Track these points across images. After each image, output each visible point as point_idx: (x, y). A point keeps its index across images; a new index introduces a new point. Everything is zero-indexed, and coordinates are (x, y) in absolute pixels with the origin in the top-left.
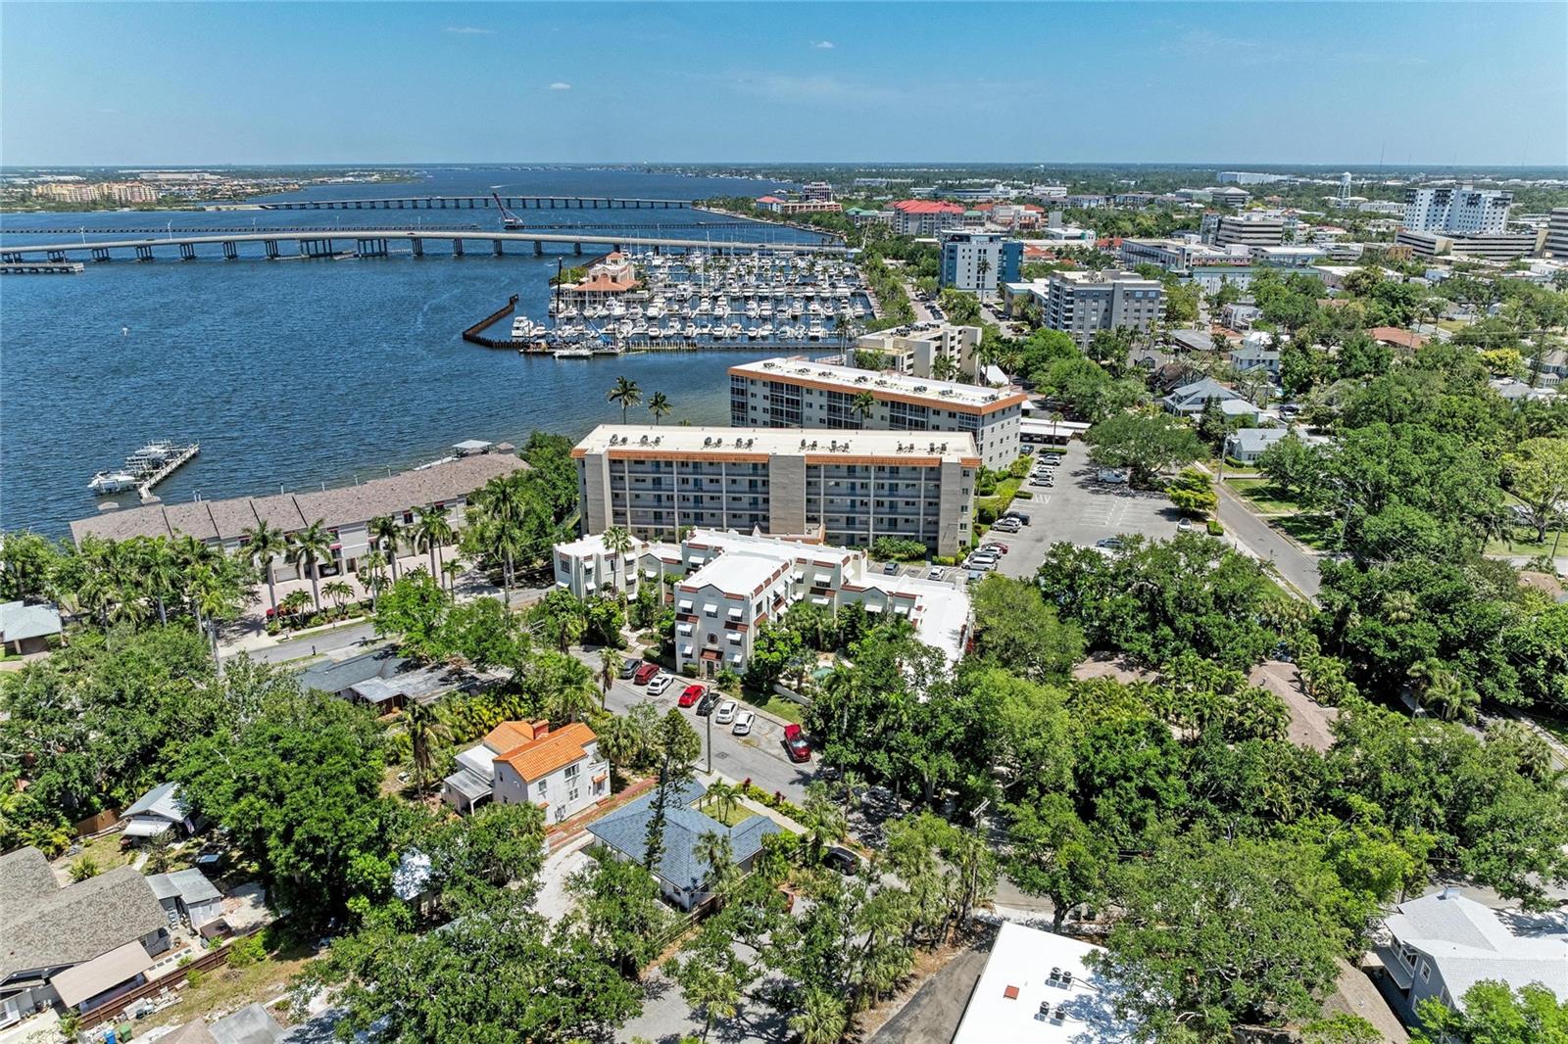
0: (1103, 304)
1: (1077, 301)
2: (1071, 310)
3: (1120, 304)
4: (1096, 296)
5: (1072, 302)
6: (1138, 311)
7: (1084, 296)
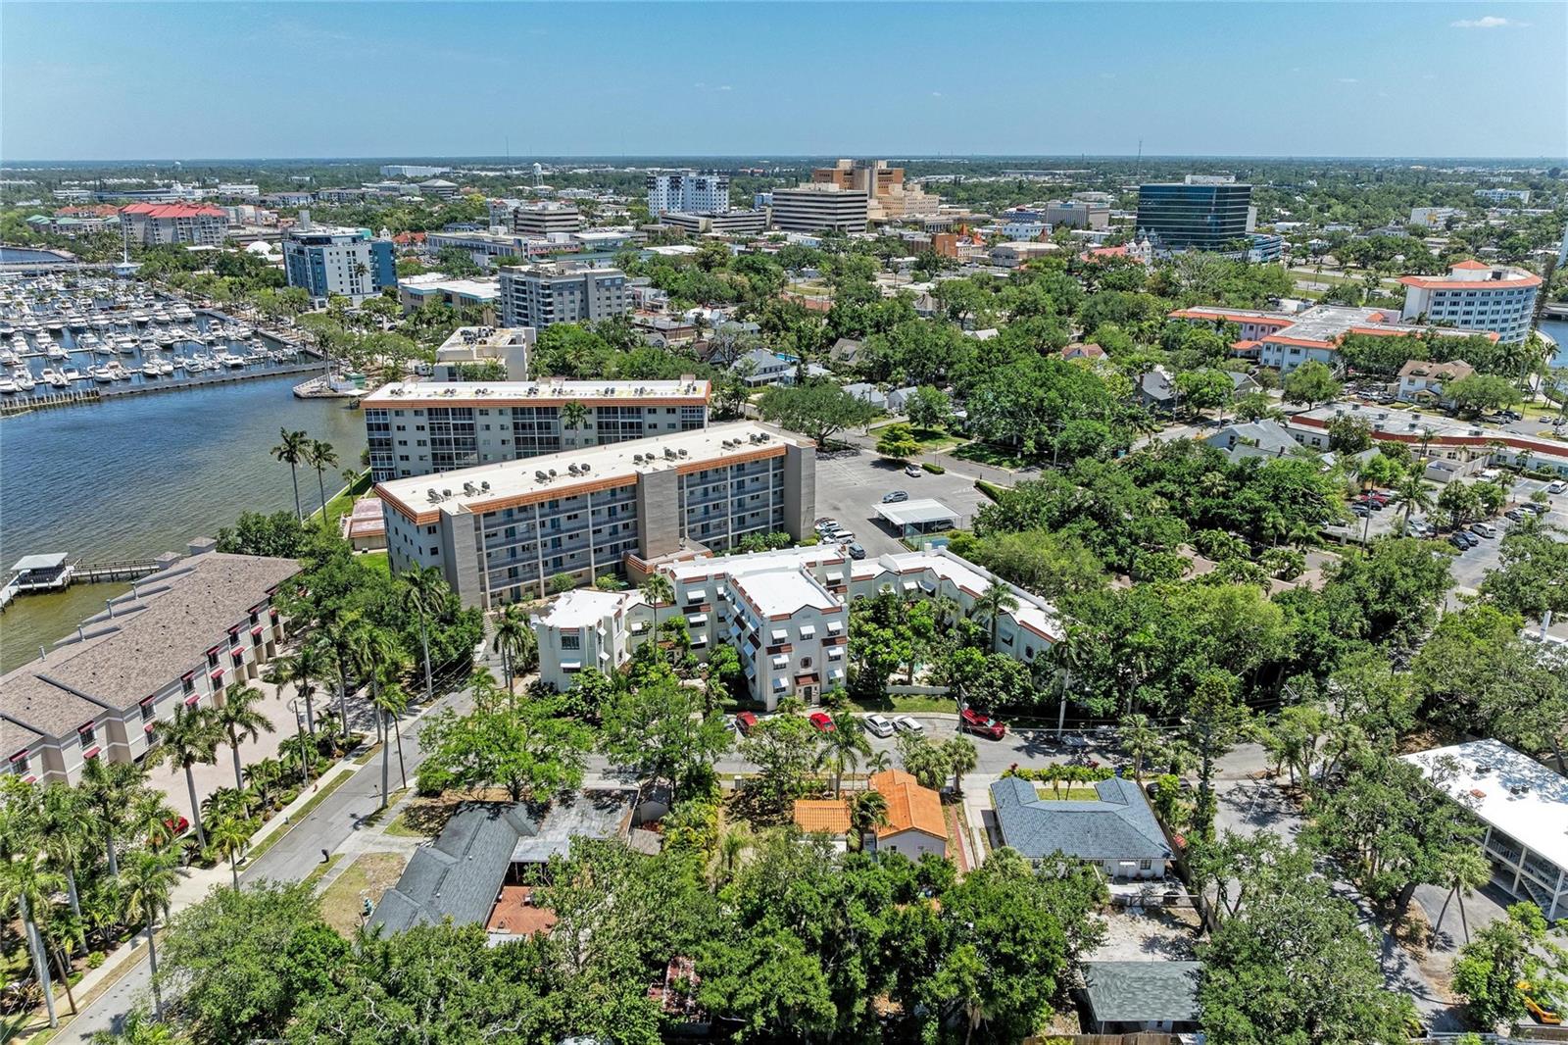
0: (578, 295)
1: (555, 294)
2: (550, 304)
3: (593, 293)
4: (571, 287)
5: (549, 296)
6: (608, 298)
7: (561, 288)
